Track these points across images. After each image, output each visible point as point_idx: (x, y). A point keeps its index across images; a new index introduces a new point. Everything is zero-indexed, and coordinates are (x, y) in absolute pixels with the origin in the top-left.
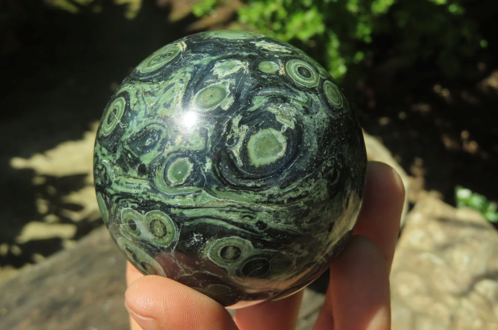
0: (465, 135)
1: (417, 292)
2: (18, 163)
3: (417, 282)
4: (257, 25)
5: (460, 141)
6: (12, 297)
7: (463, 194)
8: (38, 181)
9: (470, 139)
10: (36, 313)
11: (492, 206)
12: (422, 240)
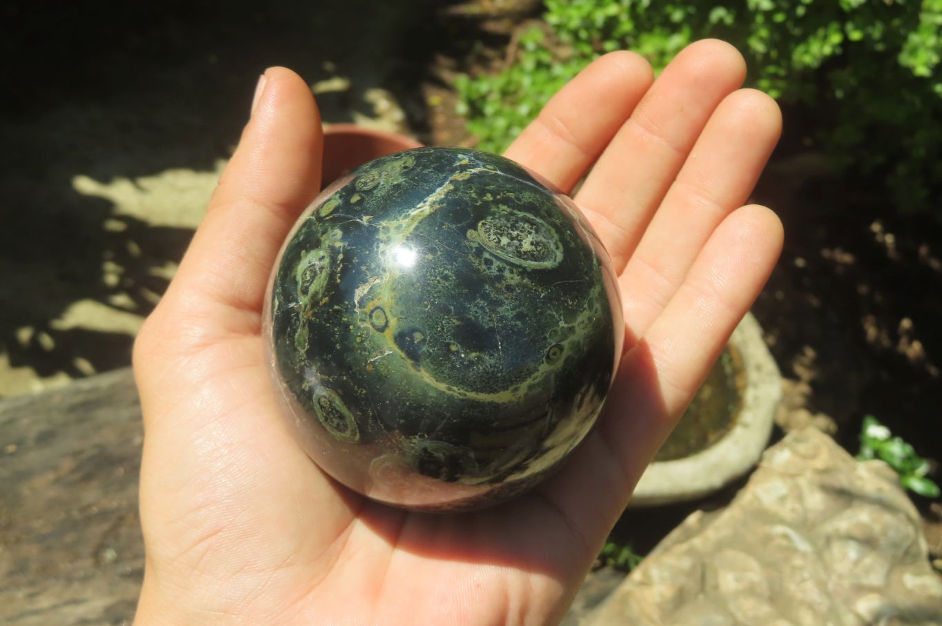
0: (906, 323)
1: (751, 591)
2: (86, 185)
3: (755, 574)
4: (575, 34)
5: (895, 336)
6: (30, 426)
7: (876, 431)
8: (114, 226)
9: (913, 335)
10: (67, 465)
11: (923, 468)
12: (783, 499)
